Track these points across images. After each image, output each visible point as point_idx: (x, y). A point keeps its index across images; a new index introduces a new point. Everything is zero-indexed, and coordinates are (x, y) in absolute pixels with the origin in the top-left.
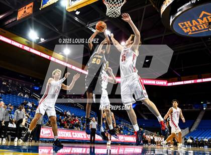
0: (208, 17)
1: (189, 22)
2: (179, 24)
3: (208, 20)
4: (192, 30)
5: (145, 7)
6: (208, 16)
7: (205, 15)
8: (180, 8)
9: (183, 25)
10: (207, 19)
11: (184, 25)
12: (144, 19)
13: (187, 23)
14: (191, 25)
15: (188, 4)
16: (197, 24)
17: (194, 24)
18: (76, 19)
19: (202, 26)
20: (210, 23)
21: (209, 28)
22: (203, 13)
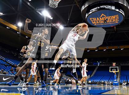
1: (95, 18)
2: (90, 19)
7: (103, 16)
8: (92, 10)
9: (92, 20)
10: (104, 18)
14: (96, 20)
15: (96, 8)
20: (105, 21)
21: (105, 23)
22: (103, 14)
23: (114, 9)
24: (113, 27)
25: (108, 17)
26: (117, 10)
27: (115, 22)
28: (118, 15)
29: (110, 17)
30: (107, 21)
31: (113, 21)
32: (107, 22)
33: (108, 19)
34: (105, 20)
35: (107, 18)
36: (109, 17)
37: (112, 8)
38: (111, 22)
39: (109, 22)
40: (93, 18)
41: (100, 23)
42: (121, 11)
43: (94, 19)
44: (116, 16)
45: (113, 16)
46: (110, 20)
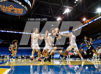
20: (12, 10)
21: (12, 12)
22: (11, 5)
23: (21, 4)
24: (18, 16)
25: (15, 8)
26: (23, 6)
29: (17, 9)
31: (18, 12)
33: (15, 10)
35: (14, 9)
36: (16, 9)
38: (17, 12)
39: (16, 12)
40: (3, 6)
41: (8, 11)
43: (4, 7)
44: (21, 9)
45: (19, 9)
46: (17, 11)
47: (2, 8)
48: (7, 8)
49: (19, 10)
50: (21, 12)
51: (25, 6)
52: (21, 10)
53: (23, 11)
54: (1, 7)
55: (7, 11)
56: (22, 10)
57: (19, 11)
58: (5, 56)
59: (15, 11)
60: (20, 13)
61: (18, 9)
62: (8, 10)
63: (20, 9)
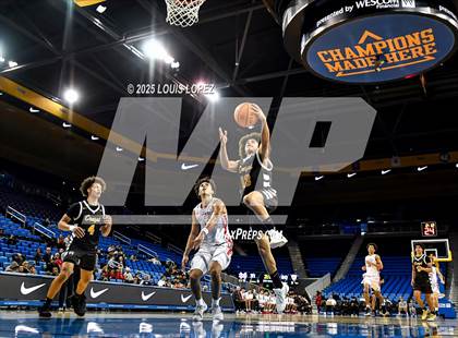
0: (376, 44)
1: (338, 51)
2: (319, 54)
3: (375, 50)
4: (344, 67)
5: (251, 10)
6: (376, 41)
7: (369, 40)
8: (322, 20)
9: (326, 57)
10: (374, 47)
11: (329, 56)
12: (248, 36)
13: (335, 53)
14: (342, 58)
15: (337, 13)
16: (355, 56)
17: (348, 57)
18: (98, 22)
19: (363, 60)
20: (379, 57)
21: (378, 66)
22: (367, 33)
23: (413, 5)
24: (416, 79)
25: (390, 41)
26: (427, 10)
27: (422, 58)
28: (430, 31)
29: (400, 41)
30: (387, 56)
31: (410, 54)
32: (389, 59)
33: (392, 49)
34: (380, 52)
35: (385, 46)
36: (396, 40)
37: (404, 5)
39: (396, 60)
40: (331, 52)
42: (443, 12)
43: (336, 54)
44: (423, 33)
45: (409, 37)
46: (400, 53)
47: (328, 65)
48: (352, 53)
49: (413, 39)
50: (424, 52)
51: (441, 8)
52: (421, 39)
53: (432, 38)
54: (323, 59)
55: (353, 68)
56: (428, 35)
57: (413, 50)
58: (402, 305)
59: (394, 54)
60: (420, 58)
61: (402, 39)
62: (356, 61)
63: (416, 35)
